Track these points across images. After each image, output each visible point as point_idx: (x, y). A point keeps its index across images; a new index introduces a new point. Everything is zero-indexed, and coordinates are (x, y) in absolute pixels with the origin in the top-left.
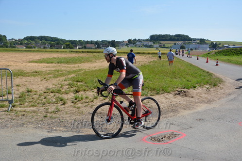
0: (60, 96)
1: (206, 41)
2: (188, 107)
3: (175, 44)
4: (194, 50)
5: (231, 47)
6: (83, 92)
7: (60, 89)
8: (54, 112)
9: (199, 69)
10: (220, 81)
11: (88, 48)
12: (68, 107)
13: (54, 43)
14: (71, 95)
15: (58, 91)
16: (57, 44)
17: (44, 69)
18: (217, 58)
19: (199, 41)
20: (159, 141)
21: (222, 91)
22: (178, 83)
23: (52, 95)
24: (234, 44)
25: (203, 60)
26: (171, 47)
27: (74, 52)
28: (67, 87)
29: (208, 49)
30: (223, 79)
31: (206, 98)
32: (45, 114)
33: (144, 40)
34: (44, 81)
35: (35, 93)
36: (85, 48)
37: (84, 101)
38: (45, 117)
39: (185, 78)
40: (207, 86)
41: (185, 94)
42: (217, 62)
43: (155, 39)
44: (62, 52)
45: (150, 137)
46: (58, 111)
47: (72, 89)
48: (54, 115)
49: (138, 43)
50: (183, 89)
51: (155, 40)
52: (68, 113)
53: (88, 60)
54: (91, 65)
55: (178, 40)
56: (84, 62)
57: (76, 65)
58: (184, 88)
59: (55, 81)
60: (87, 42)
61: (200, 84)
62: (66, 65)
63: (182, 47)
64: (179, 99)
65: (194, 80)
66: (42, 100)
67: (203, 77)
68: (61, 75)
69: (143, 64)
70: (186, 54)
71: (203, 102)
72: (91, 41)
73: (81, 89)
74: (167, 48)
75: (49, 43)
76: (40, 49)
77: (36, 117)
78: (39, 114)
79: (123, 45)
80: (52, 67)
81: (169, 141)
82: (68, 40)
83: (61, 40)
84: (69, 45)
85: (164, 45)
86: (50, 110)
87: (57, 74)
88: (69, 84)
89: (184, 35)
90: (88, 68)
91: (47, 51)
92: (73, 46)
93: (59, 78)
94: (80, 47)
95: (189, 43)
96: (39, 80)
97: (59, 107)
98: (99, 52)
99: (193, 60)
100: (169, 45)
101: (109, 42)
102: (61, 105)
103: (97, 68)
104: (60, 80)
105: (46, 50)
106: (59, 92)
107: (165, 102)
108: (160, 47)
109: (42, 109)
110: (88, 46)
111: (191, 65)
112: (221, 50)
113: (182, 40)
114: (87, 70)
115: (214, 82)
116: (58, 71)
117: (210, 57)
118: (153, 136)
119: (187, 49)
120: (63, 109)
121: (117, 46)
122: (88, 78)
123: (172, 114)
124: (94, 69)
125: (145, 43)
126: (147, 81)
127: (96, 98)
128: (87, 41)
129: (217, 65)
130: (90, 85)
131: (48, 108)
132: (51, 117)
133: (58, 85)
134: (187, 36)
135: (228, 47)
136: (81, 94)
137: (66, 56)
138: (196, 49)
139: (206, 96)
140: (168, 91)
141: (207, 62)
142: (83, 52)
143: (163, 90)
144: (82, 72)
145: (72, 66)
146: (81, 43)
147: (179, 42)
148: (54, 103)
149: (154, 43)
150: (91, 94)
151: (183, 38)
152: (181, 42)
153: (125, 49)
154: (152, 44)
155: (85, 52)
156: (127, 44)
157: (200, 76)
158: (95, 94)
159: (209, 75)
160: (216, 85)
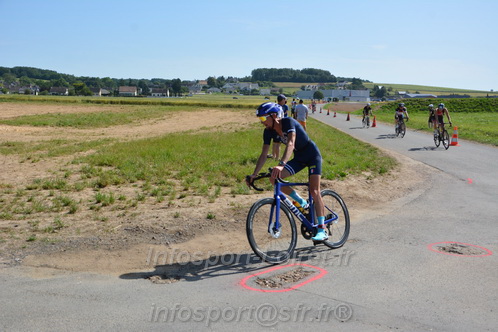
0: (64, 195)
1: (364, 84)
3: (303, 88)
4: (340, 102)
5: (412, 95)
6: (113, 188)
7: (64, 180)
8: (50, 229)
9: (351, 139)
10: (393, 163)
12: (82, 219)
13: (50, 84)
14: (89, 194)
15: (59, 184)
16: (56, 85)
17: (27, 139)
18: (385, 117)
19: (349, 83)
20: (274, 285)
21: (397, 182)
23: (46, 193)
24: (417, 89)
26: (295, 95)
27: (92, 102)
28: (79, 176)
29: (368, 99)
30: (398, 159)
31: (365, 197)
32: (30, 234)
33: (240, 80)
34: (27, 164)
35: (7, 189)
36: (117, 94)
37: (115, 205)
38: (31, 240)
40: (368, 174)
43: (262, 76)
44: (65, 102)
45: (255, 279)
46: (58, 228)
47: (89, 181)
48: (50, 236)
49: (227, 85)
51: (262, 79)
52: (82, 231)
53: (123, 120)
54: (131, 130)
55: (309, 81)
56: (114, 124)
57: (98, 131)
59: (52, 164)
60: (122, 82)
61: (354, 168)
62: (76, 130)
63: (318, 96)
65: (341, 162)
66: (22, 205)
67: (359, 156)
68: (64, 152)
69: (239, 129)
70: (325, 108)
72: (130, 80)
73: (109, 180)
75: (37, 83)
76: (17, 95)
77: (9, 241)
78: (18, 236)
79: (196, 90)
80: (45, 134)
81: (294, 285)
82: (79, 76)
83: (65, 77)
84: (81, 87)
85: (281, 91)
86: (41, 226)
87: (55, 149)
88: (83, 171)
89: (320, 71)
90: (123, 137)
91: (32, 100)
92: (91, 89)
93: (60, 158)
94: (106, 92)
95: (331, 87)
96: (16, 162)
97: (62, 220)
98: (145, 103)
99: (339, 122)
100: (292, 91)
101: (167, 82)
102: (65, 216)
103: (143, 137)
104: (62, 162)
105: (32, 97)
106: (60, 186)
108: (273, 93)
109: (23, 223)
110: (123, 90)
111: (335, 131)
112: (393, 101)
113: (316, 81)
114: (120, 141)
115: (381, 166)
116: (59, 142)
118: (262, 276)
119: (326, 99)
120: (71, 223)
121: (185, 91)
122: (124, 158)
124: (136, 138)
125: (243, 86)
127: (141, 199)
128: (122, 80)
130: (128, 171)
131: (38, 222)
132: (43, 241)
133: (60, 173)
134: (328, 73)
135: (405, 96)
136: (109, 191)
137: (75, 110)
138: (344, 98)
139: (366, 192)
142: (112, 103)
144: (111, 144)
145: (89, 131)
146: (107, 83)
147: (312, 85)
148: (51, 210)
149: (261, 86)
150: (130, 191)
151: (318, 76)
152: (315, 84)
153: (199, 96)
154: (258, 88)
155: (117, 103)
156: (205, 88)
157: (354, 153)
158: (140, 190)
159: (371, 151)
160: (384, 172)
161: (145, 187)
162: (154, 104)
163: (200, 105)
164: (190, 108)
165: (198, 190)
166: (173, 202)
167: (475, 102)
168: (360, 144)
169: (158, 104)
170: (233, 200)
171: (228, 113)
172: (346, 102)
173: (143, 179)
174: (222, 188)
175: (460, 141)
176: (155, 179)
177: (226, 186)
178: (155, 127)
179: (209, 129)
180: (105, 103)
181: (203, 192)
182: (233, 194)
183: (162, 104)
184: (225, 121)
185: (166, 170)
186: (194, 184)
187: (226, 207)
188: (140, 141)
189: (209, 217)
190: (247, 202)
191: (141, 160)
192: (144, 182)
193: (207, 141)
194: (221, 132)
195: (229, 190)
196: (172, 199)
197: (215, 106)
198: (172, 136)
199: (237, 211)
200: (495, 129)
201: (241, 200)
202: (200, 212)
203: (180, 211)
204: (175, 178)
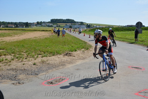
1: (84, 23)
2: (71, 63)
3: (66, 25)
4: (77, 29)
5: (98, 27)
6: (3, 56)
9: (79, 40)
10: (91, 46)
11: (10, 27)
18: (90, 33)
19: (80, 23)
21: (91, 52)
22: (66, 48)
24: (99, 25)
26: (64, 27)
29: (85, 28)
31: (82, 57)
33: (47, 22)
36: (7, 27)
39: (71, 45)
40: (83, 50)
41: (70, 55)
42: (90, 36)
43: (54, 21)
45: (47, 82)
49: (43, 24)
50: (69, 52)
51: (54, 22)
53: (9, 35)
54: (11, 38)
55: (68, 23)
56: (6, 36)
60: (9, 23)
61: (79, 48)
63: (71, 27)
64: (66, 58)
65: (77, 46)
67: (81, 44)
69: (46, 37)
70: (72, 31)
71: (80, 59)
72: (12, 22)
73: (2, 54)
74: (61, 27)
79: (33, 25)
81: (59, 83)
85: (59, 26)
89: (71, 20)
90: (9, 40)
94: (4, 26)
95: (75, 25)
98: (17, 30)
99: (76, 34)
100: (63, 26)
101: (24, 23)
103: (15, 40)
107: (58, 60)
108: (57, 26)
110: (9, 25)
111: (75, 37)
112: (92, 28)
113: (70, 23)
114: (7, 42)
115: (87, 47)
117: (86, 33)
118: (49, 81)
119: (73, 28)
121: (30, 26)
122: (8, 47)
123: (61, 67)
124: (12, 41)
125: (48, 24)
126: (48, 48)
127: (12, 60)
128: (9, 22)
129: (90, 37)
130: (9, 51)
134: (73, 20)
135: (96, 27)
139: (82, 55)
140: (60, 53)
141: (84, 36)
142: (5, 30)
143: (57, 53)
144: (4, 43)
147: (69, 24)
149: (53, 24)
150: (9, 57)
151: (71, 21)
152: (70, 24)
153: (35, 28)
155: (7, 30)
156: (36, 25)
158: (12, 57)
159: (85, 43)
160: (88, 49)
161: (15, 56)
162: (19, 30)
163: (34, 30)
164: (31, 31)
165: (31, 56)
166: (23, 60)
167: (115, 29)
168: (82, 41)
169: (21, 30)
170: (42, 59)
171: (43, 33)
173: (14, 53)
174: (39, 55)
176: (18, 53)
177: (40, 55)
178: (20, 37)
179: (37, 37)
180: (3, 30)
181: (33, 57)
182: (42, 57)
183: (22, 30)
184: (42, 35)
185: (22, 50)
186: (30, 54)
187: (39, 61)
188: (14, 42)
189: (34, 64)
191: (14, 48)
192: (14, 54)
193: (36, 41)
194: (40, 39)
195: (41, 56)
197: (39, 31)
198: (25, 40)
199: (43, 62)
200: (120, 36)
201: (45, 59)
202: (31, 63)
203: (25, 63)
204: (24, 53)
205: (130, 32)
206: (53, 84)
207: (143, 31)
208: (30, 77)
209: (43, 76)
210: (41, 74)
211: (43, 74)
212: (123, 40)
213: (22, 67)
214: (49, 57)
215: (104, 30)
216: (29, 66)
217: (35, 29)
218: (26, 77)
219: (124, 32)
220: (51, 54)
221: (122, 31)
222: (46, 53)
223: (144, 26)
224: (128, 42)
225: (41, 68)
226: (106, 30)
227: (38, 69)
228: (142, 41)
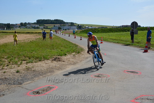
1: (75, 24)
2: (61, 69)
3: (54, 26)
4: (67, 30)
5: (90, 28)
9: (70, 42)
10: (82, 50)
18: (81, 35)
19: (70, 24)
21: (83, 56)
22: (55, 52)
24: (92, 26)
25: (72, 36)
26: (52, 28)
29: (76, 29)
30: (84, 48)
31: (72, 61)
33: (32, 24)
39: (60, 49)
40: (74, 54)
41: (59, 60)
42: (81, 38)
43: (40, 22)
45: (33, 92)
49: (28, 26)
50: (57, 57)
51: (40, 23)
55: (56, 23)
58: (59, 56)
61: (69, 52)
63: (60, 29)
64: (55, 63)
65: (66, 50)
69: (31, 40)
70: (62, 33)
71: (71, 64)
74: (49, 29)
79: (16, 27)
81: (46, 93)
85: (47, 27)
89: (60, 20)
95: (64, 26)
99: (66, 37)
100: (51, 27)
101: (5, 25)
107: (45, 66)
108: (44, 28)
111: (65, 40)
112: (84, 30)
113: (59, 23)
115: (78, 51)
117: (77, 35)
118: (35, 91)
119: (62, 29)
121: (12, 28)
123: (49, 74)
125: (33, 25)
126: (34, 52)
129: (81, 39)
134: (62, 21)
135: (88, 28)
138: (68, 29)
139: (73, 60)
140: (47, 58)
141: (75, 38)
143: (44, 58)
147: (57, 25)
151: (59, 22)
152: (59, 25)
153: (18, 30)
154: (39, 26)
156: (19, 27)
157: (70, 47)
159: (76, 46)
160: (79, 53)
165: (14, 63)
166: (4, 67)
167: (108, 29)
168: (72, 44)
169: (1, 32)
170: (27, 65)
171: (28, 35)
172: (69, 30)
174: (23, 61)
175: (103, 42)
177: (25, 60)
179: (21, 41)
181: (16, 63)
182: (27, 63)
183: (3, 32)
184: (27, 38)
185: (3, 56)
186: (12, 61)
187: (24, 68)
189: (18, 72)
190: (32, 66)
194: (25, 43)
195: (25, 62)
196: (4, 66)
197: (23, 33)
198: (6, 44)
199: (28, 69)
200: (114, 38)
201: (30, 65)
202: (14, 70)
203: (6, 71)
204: (6, 59)
205: (125, 33)
206: (39, 93)
207: (139, 32)
208: (13, 87)
209: (27, 85)
210: (25, 83)
211: (28, 82)
212: (117, 41)
213: (2, 76)
214: (35, 63)
215: (97, 31)
216: (11, 75)
217: (19, 32)
218: (7, 87)
219: (119, 33)
220: (38, 60)
221: (117, 31)
222: (32, 59)
223: (140, 26)
224: (123, 44)
225: (26, 76)
226: (99, 31)
227: (22, 78)
228: (138, 43)
